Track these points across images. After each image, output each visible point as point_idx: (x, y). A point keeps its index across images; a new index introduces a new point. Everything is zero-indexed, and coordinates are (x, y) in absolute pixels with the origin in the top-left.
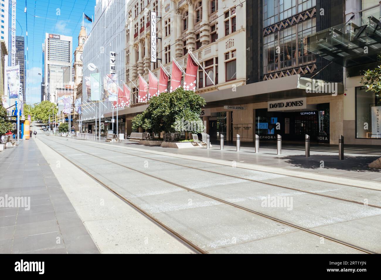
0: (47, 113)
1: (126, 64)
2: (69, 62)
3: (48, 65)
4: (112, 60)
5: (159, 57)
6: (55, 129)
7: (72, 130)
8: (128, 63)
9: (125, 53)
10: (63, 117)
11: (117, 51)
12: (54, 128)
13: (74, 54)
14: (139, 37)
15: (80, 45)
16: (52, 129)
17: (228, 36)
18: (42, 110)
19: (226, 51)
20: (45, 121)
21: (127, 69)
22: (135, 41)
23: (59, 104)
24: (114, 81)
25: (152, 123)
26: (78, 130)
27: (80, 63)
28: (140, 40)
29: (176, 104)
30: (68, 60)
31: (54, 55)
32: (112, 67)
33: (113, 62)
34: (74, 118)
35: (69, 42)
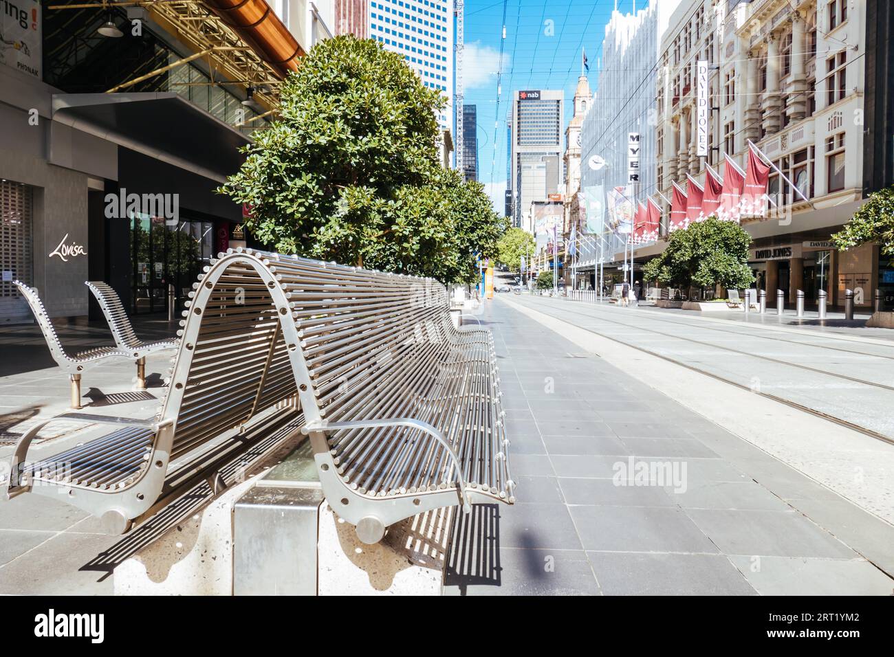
0: (517, 253)
1: (658, 157)
2: (558, 143)
3: (519, 154)
4: (633, 150)
5: (714, 145)
6: (530, 282)
7: (559, 286)
8: (660, 154)
9: (657, 134)
10: (545, 260)
11: (642, 132)
12: (528, 281)
13: (565, 134)
14: (681, 104)
15: (576, 114)
16: (525, 283)
17: (832, 106)
18: (507, 246)
19: (829, 135)
20: (514, 267)
21: (660, 166)
22: (675, 110)
23: (537, 234)
24: (626, 198)
25: (672, 272)
26: (570, 285)
27: (577, 152)
28: (683, 109)
29: (700, 243)
30: (555, 140)
31: (529, 132)
32: (632, 163)
33: (634, 152)
34: (565, 261)
35: (558, 101)
